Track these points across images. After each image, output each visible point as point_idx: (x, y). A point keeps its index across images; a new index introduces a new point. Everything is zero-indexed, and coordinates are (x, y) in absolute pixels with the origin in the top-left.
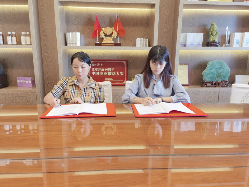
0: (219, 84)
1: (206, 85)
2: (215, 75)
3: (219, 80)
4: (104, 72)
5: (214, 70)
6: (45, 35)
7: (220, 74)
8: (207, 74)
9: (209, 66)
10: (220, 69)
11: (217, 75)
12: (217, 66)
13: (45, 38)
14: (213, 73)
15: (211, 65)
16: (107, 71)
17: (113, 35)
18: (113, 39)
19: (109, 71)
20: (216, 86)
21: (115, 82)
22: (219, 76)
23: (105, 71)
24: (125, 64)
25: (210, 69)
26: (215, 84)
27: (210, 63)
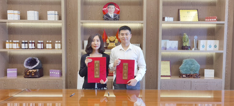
0: (191, 76)
1: (182, 76)
2: (189, 70)
3: (192, 73)
5: (188, 65)
6: (70, 42)
7: (192, 68)
8: (183, 69)
9: (184, 63)
10: (192, 65)
11: (190, 69)
12: (190, 63)
13: (70, 44)
14: (187, 68)
15: (185, 62)
17: (115, 41)
18: (115, 44)
20: (189, 77)
22: (191, 70)
25: (185, 65)
26: (189, 76)
27: (184, 61)
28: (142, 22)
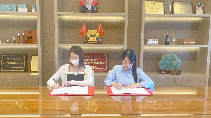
0: (171, 72)
1: (161, 72)
3: (172, 69)
4: (90, 62)
5: (168, 61)
6: (46, 36)
7: (173, 64)
8: (162, 64)
9: (163, 59)
10: (172, 61)
11: (170, 65)
13: (46, 38)
15: (165, 58)
16: (93, 61)
17: (96, 36)
18: (96, 38)
19: (94, 61)
21: (99, 69)
23: (92, 61)
24: (106, 56)
26: (168, 72)
27: (164, 56)
28: (123, 14)
